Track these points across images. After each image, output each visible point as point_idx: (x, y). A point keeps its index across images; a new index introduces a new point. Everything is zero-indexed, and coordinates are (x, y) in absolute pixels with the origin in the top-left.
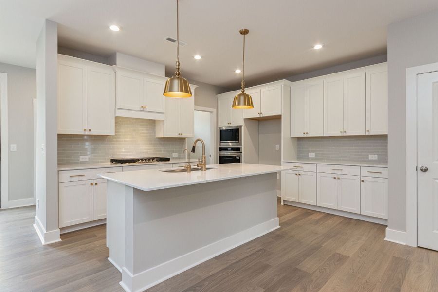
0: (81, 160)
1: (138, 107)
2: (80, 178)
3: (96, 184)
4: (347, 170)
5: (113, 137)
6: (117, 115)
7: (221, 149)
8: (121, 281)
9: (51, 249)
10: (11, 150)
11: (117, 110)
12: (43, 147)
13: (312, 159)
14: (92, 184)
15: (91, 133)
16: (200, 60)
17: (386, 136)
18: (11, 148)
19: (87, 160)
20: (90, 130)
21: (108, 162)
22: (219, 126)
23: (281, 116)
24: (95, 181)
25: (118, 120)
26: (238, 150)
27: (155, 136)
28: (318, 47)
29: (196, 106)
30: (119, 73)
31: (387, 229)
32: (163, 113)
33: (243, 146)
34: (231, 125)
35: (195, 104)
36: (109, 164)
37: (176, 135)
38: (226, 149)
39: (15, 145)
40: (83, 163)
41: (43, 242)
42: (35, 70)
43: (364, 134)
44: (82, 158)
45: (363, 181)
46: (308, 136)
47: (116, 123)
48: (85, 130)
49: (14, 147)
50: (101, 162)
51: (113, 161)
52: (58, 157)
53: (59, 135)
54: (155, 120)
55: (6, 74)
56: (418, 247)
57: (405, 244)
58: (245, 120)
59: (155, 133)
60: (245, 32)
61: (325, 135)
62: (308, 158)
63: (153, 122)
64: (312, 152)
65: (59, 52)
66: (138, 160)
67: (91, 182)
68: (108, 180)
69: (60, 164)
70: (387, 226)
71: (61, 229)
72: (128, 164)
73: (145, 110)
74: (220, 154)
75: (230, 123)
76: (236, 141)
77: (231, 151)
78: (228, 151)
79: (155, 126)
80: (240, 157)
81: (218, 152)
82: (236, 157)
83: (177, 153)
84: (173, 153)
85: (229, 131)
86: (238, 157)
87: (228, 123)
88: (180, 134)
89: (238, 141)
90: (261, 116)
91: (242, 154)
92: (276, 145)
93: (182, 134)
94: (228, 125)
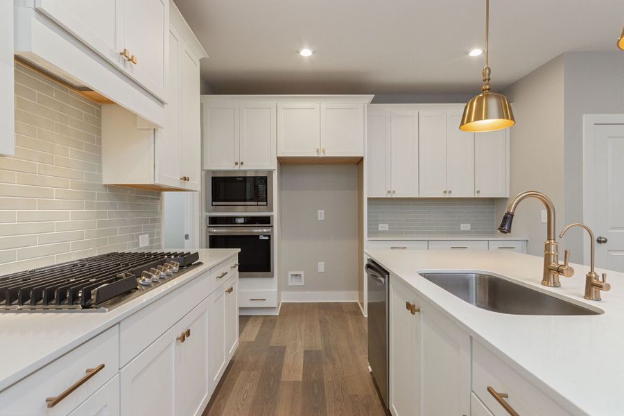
7: (214, 221)
26: (266, 221)
34: (243, 168)
38: (230, 221)
43: (473, 197)
46: (394, 196)
61: (421, 196)
64: (384, 222)
73: (127, 71)
74: (210, 232)
75: (242, 163)
76: (259, 203)
77: (244, 223)
78: (237, 224)
79: (99, 141)
80: (269, 236)
81: (204, 228)
82: (259, 236)
83: (148, 235)
84: (140, 236)
85: (239, 181)
86: (264, 236)
87: (236, 164)
88: (185, 179)
89: (265, 203)
90: (322, 155)
91: (272, 230)
92: (319, 211)
93: (188, 180)
94: (237, 168)
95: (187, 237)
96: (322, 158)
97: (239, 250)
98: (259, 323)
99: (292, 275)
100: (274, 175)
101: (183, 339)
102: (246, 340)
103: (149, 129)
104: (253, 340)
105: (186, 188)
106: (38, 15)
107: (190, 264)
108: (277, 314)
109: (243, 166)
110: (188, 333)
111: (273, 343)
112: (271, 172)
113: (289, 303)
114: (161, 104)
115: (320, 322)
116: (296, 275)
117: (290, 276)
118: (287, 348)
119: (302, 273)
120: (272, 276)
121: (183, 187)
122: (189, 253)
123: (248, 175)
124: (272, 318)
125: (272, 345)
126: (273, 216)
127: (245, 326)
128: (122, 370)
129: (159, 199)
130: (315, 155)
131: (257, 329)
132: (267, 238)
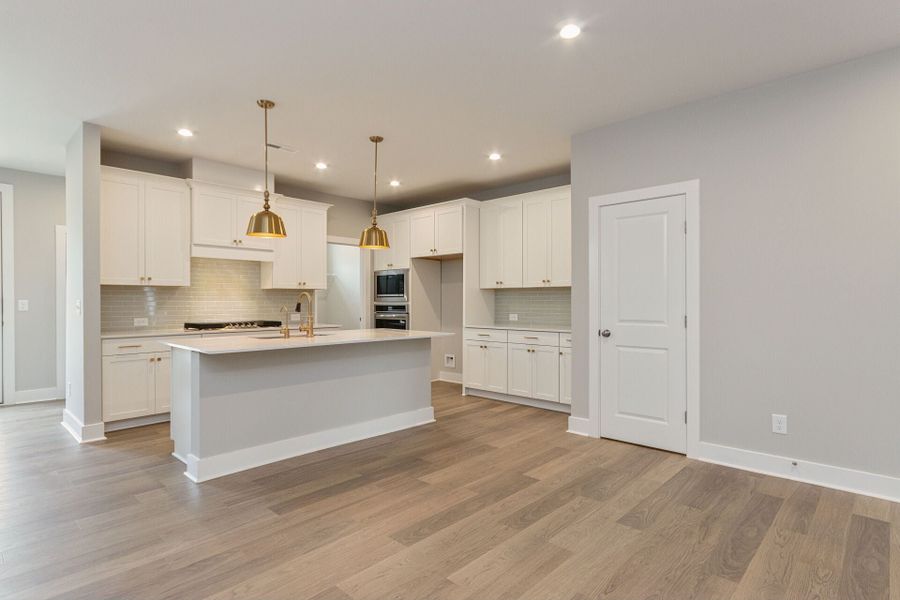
0: (136, 324)
1: (228, 242)
2: (133, 350)
3: (159, 359)
4: (544, 338)
5: (189, 288)
6: (193, 255)
8: (185, 470)
9: (91, 447)
10: (20, 309)
11: (194, 248)
12: (78, 304)
13: (514, 323)
14: (152, 360)
15: (152, 283)
16: (325, 171)
17: (569, 288)
18: (20, 305)
19: (147, 324)
20: (150, 279)
21: (180, 327)
22: (376, 270)
23: (462, 254)
24: (158, 356)
25: (195, 262)
27: (260, 286)
28: (495, 157)
29: (330, 237)
30: (197, 190)
31: (570, 417)
32: (271, 251)
33: (410, 303)
35: (328, 234)
36: (182, 330)
37: (295, 286)
39: (26, 301)
40: (139, 329)
41: (80, 440)
42: (63, 179)
44: (138, 322)
45: (561, 353)
47: (192, 266)
48: (142, 279)
49: (24, 305)
50: (169, 328)
51: (187, 326)
52: (102, 319)
53: (102, 286)
54: (259, 262)
55: (11, 186)
56: (602, 438)
57: (587, 435)
58: (413, 259)
59: (260, 282)
60: (377, 140)
62: (508, 323)
63: (257, 265)
65: (102, 163)
66: (228, 324)
67: (151, 356)
68: (172, 347)
69: (103, 331)
70: (570, 414)
71: (106, 423)
72: (211, 331)
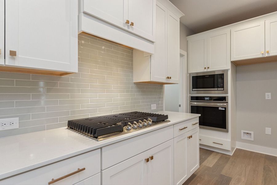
22: (191, 72)
26: (223, 99)
27: (132, 80)
34: (209, 70)
37: (164, 80)
59: (133, 76)
73: (130, 30)
74: (191, 104)
75: (208, 68)
76: (219, 89)
77: (210, 100)
78: (205, 100)
79: (132, 64)
80: (225, 108)
81: (188, 101)
82: (218, 108)
83: (156, 104)
84: (152, 105)
85: (207, 77)
86: (222, 108)
87: (205, 68)
88: (168, 78)
89: (222, 89)
90: (266, 55)
91: (228, 105)
92: (266, 94)
93: (170, 78)
94: (206, 70)
95: (180, 106)
96: (267, 57)
97: (200, 115)
98: (218, 157)
99: (244, 133)
100: (229, 72)
101: (148, 160)
102: (207, 165)
103: (148, 56)
104: (211, 166)
105: (170, 82)
106: (85, 15)
107: (164, 121)
108: (231, 155)
109: (209, 69)
110: (152, 158)
111: (223, 172)
112: (227, 70)
113: (241, 150)
114: (152, 43)
115: (264, 169)
116: (248, 133)
117: (242, 133)
118: (232, 180)
119: (252, 133)
120: (227, 131)
121: (168, 82)
122: (164, 115)
123: (216, 73)
124: (227, 156)
125: (222, 173)
126: (228, 96)
127: (208, 157)
128: (103, 171)
129: (162, 88)
130: (261, 56)
131: (216, 160)
132: (224, 109)
